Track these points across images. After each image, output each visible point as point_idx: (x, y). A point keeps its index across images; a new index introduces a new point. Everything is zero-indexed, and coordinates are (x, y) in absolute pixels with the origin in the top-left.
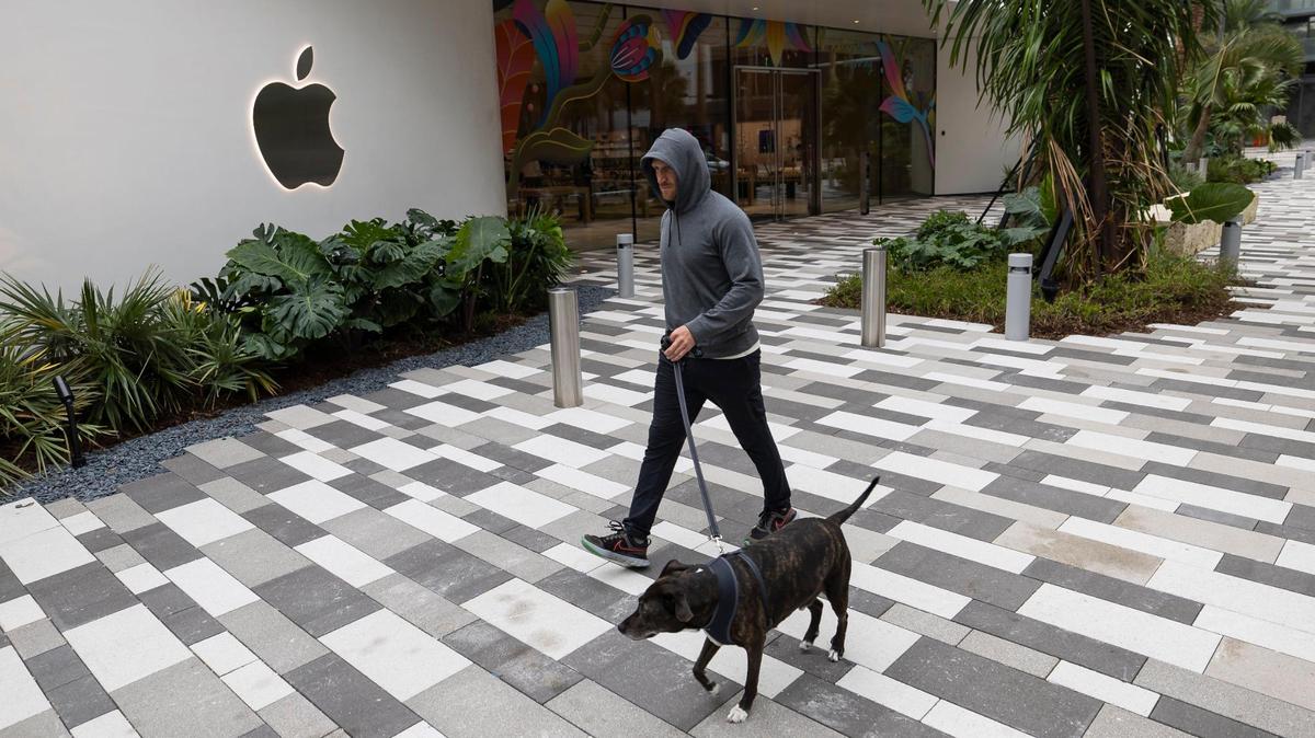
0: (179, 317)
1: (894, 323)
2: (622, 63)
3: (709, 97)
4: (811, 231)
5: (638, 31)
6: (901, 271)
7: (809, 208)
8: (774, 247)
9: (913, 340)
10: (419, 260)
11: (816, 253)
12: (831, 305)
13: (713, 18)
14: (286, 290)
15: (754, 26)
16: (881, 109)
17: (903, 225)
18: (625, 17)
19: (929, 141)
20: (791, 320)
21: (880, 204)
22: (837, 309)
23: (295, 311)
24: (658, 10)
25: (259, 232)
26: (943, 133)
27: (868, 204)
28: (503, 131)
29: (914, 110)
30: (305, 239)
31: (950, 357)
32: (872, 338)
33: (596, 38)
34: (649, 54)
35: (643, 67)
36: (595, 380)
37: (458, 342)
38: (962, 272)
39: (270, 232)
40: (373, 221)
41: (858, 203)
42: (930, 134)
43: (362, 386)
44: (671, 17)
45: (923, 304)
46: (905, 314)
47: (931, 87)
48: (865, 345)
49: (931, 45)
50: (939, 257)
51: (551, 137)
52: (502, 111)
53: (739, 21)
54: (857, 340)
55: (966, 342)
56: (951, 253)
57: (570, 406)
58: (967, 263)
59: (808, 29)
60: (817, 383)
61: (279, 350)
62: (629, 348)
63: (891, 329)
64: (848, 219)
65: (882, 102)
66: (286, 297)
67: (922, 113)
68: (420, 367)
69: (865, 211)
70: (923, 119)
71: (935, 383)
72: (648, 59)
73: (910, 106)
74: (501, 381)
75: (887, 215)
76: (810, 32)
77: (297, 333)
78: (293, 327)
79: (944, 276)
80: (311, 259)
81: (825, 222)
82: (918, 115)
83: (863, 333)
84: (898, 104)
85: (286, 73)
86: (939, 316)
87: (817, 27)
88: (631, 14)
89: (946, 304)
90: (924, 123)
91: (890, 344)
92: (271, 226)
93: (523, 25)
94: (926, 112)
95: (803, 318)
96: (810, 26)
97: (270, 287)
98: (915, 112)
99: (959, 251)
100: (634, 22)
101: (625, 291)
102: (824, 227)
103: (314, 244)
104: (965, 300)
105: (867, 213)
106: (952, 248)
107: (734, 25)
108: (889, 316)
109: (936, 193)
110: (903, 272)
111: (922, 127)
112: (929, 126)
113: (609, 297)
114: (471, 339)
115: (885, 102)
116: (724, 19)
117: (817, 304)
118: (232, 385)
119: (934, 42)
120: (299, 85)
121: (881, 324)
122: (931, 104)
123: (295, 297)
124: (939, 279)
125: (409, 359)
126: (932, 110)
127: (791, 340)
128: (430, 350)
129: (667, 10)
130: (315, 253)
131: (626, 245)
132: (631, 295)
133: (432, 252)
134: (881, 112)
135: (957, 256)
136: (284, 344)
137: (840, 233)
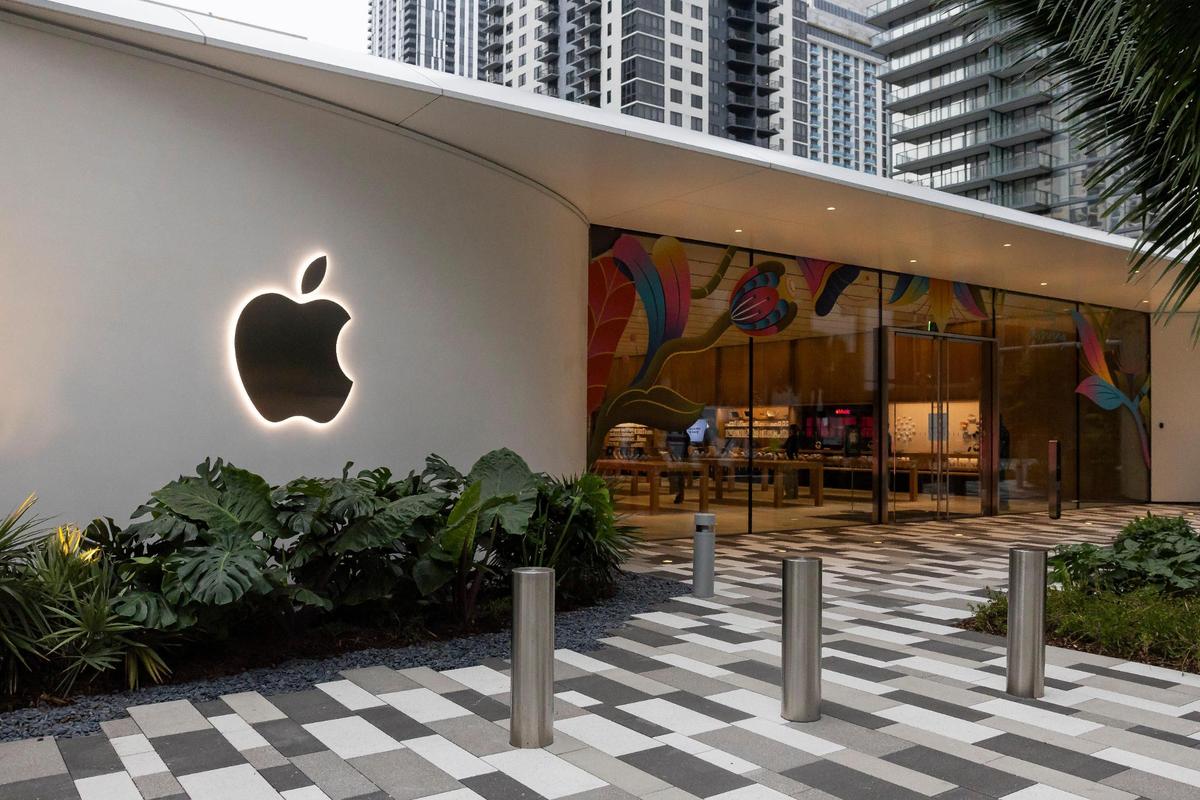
0: (51, 564)
1: (1059, 663)
2: (741, 316)
3: (892, 381)
4: (980, 533)
5: (767, 280)
6: (1083, 589)
7: (983, 507)
8: (924, 549)
9: (1091, 692)
10: (393, 518)
11: (980, 560)
12: (977, 629)
13: (862, 272)
14: (203, 541)
15: (913, 285)
16: (1076, 391)
17: (1104, 534)
18: (751, 263)
19: (1144, 436)
20: (913, 645)
21: (1078, 508)
22: (983, 635)
23: (203, 568)
24: (793, 257)
25: (203, 468)
26: (1161, 426)
27: (1059, 506)
28: (589, 384)
29: (1121, 394)
30: (259, 480)
31: (1148, 724)
32: (1022, 683)
33: (714, 284)
34: (779, 307)
35: (772, 322)
36: (591, 710)
37: (444, 636)
38: (1174, 596)
39: (216, 469)
40: (377, 471)
41: (1046, 506)
42: (1144, 425)
43: (282, 683)
44: (810, 265)
45: (1111, 637)
46: (1085, 651)
47: (1144, 370)
48: (1011, 693)
49: (1144, 320)
50: (1143, 575)
51: (650, 396)
52: (590, 361)
53: (897, 277)
54: (1000, 683)
55: (1179, 704)
56: (1156, 567)
57: (528, 746)
58: (1184, 583)
59: (983, 292)
60: (920, 748)
61: (169, 619)
62: (668, 666)
63: (1052, 671)
64: (1031, 523)
65: (1078, 383)
66: (200, 549)
67: (1132, 400)
68: (377, 664)
69: (1055, 515)
70: (1133, 407)
71: (1116, 769)
72: (778, 312)
73: (1116, 390)
74: (464, 697)
75: (1084, 521)
76: (985, 296)
77: (196, 597)
78: (195, 588)
79: (1144, 600)
80: (260, 507)
81: (1001, 525)
82: (1127, 402)
83: (1010, 673)
84: (1101, 385)
85: (286, 281)
86: (1136, 658)
87: (994, 290)
88: (758, 260)
89: (1146, 639)
90: (1136, 413)
91: (1051, 695)
92: (220, 461)
93: (623, 263)
94: (1137, 397)
95: (933, 645)
96: (987, 288)
97: (183, 535)
98: (1123, 399)
99: (1171, 566)
100: (764, 269)
101: (701, 588)
102: (1000, 530)
103: (267, 489)
104: (1177, 637)
105: (1058, 517)
106: (1160, 562)
107: (890, 283)
108: (1051, 651)
109: (1153, 500)
110: (1088, 590)
111: (1134, 418)
112: (1143, 417)
113: (680, 595)
114: (465, 634)
115: (1083, 384)
116: (877, 274)
117: (958, 626)
118: (101, 662)
119: (1147, 316)
120: (301, 298)
121: (1037, 663)
122: (1145, 390)
123: (212, 550)
124: (1139, 604)
125: (366, 652)
126: (1145, 397)
127: (902, 675)
128: (400, 643)
129: (804, 258)
130: (266, 499)
131: (706, 527)
132: (709, 594)
133: (409, 509)
134: (1078, 394)
135: (1169, 573)
136: (176, 608)
137: (1017, 538)
